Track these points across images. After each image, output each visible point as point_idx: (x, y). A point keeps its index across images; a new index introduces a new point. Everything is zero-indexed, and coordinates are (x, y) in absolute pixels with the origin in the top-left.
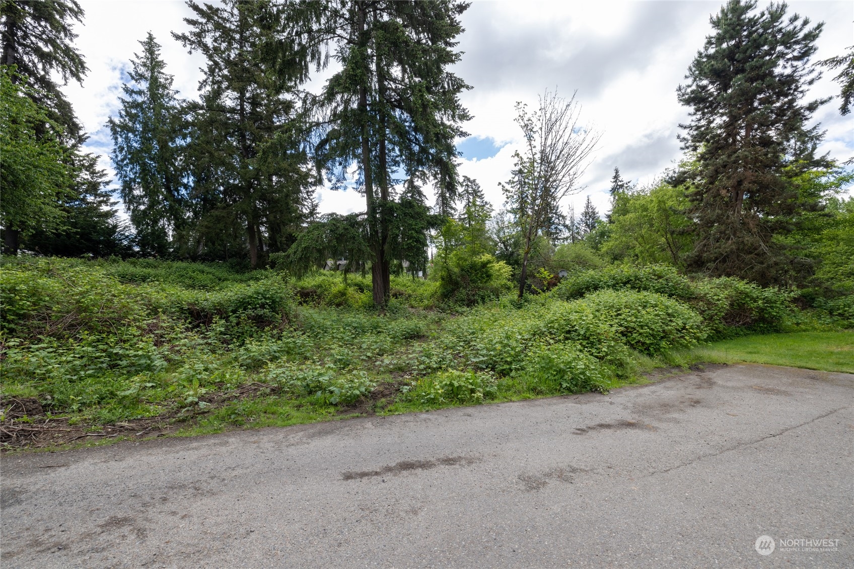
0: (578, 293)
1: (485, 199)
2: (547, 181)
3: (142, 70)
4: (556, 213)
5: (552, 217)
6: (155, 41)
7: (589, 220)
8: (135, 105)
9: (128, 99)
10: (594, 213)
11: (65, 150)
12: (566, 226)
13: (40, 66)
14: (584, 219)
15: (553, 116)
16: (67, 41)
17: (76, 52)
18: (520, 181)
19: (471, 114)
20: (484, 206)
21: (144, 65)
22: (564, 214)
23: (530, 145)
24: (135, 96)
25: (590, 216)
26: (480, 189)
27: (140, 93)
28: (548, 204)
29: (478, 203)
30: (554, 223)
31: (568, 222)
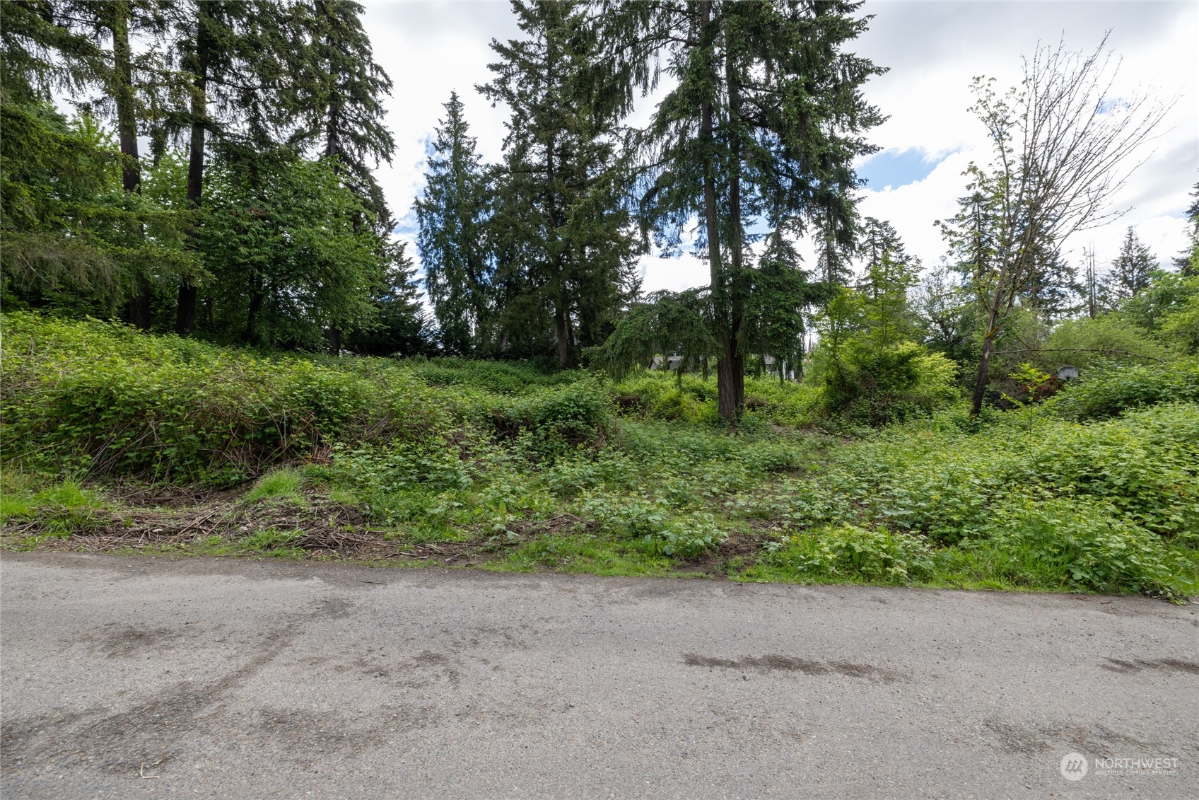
0: (1108, 408)
1: (906, 253)
2: (1035, 207)
3: (446, 137)
4: (1053, 265)
5: (1045, 272)
6: (458, 100)
7: (1131, 272)
8: (440, 179)
9: (433, 174)
10: (1144, 259)
11: (378, 240)
12: (1078, 288)
13: (356, 152)
14: (1118, 271)
15: (1053, 89)
16: (379, 120)
17: (387, 130)
18: (976, 216)
19: (883, 113)
20: (903, 263)
21: (448, 131)
22: (1072, 265)
23: (1001, 148)
24: (439, 169)
25: (1134, 266)
26: (896, 236)
27: (444, 164)
28: (1037, 250)
29: (892, 259)
30: (1047, 283)
31: (1080, 280)
